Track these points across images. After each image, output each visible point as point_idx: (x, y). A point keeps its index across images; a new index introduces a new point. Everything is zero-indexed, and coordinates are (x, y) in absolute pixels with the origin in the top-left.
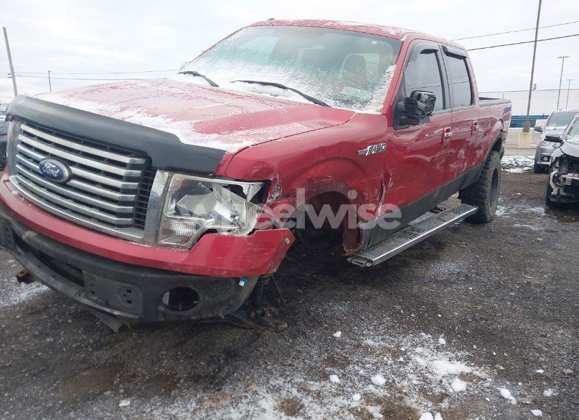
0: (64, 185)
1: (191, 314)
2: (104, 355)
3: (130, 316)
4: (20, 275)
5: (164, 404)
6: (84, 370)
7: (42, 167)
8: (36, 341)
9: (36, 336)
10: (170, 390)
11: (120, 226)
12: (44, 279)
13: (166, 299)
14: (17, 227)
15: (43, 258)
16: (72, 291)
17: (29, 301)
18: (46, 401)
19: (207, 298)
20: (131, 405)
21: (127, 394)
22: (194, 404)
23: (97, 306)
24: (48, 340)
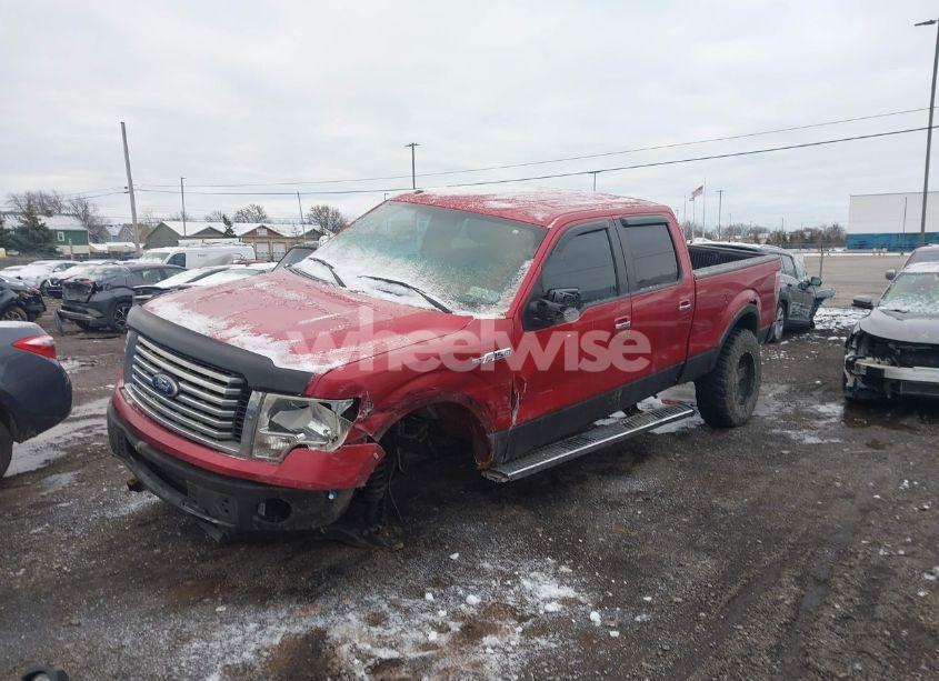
0: (173, 399)
1: (284, 524)
2: (209, 567)
3: (227, 524)
4: (132, 484)
5: (257, 611)
6: (188, 580)
7: (155, 380)
8: (144, 553)
9: (145, 548)
10: (266, 600)
11: (220, 440)
12: (154, 488)
13: (262, 510)
14: (130, 438)
15: (153, 468)
16: (177, 500)
17: (139, 512)
18: (150, 605)
19: (299, 510)
20: (227, 611)
21: (225, 602)
22: (285, 613)
23: (198, 515)
24: (156, 551)
